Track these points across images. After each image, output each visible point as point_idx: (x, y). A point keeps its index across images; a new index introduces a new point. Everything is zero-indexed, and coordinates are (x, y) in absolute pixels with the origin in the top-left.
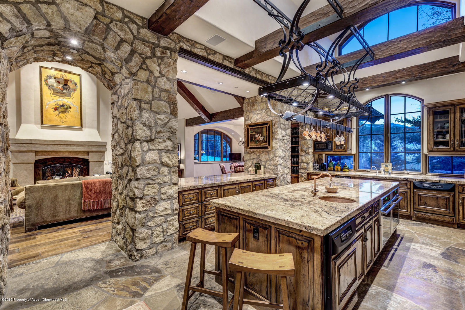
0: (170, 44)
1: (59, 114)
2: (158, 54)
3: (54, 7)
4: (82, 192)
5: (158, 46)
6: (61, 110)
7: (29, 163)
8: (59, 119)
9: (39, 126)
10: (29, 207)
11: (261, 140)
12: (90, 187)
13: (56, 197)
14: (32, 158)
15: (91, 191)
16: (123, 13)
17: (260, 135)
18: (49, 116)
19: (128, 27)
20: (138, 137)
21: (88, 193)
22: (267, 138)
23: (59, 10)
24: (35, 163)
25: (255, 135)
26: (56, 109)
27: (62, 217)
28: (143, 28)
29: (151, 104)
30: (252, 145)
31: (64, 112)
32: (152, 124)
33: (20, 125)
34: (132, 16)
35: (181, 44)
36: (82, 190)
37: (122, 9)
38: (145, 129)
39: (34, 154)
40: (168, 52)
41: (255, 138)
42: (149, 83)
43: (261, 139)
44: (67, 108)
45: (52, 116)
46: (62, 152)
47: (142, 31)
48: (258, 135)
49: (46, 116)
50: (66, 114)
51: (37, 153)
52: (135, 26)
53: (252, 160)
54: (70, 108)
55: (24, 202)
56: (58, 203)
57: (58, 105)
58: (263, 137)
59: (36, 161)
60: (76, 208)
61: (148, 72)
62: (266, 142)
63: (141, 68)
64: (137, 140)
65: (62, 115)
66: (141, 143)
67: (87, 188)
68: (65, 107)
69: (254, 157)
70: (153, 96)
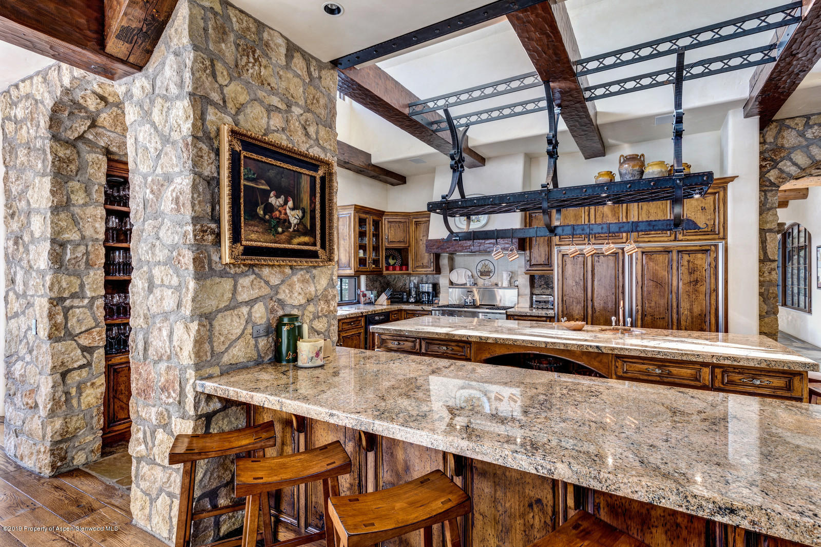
11: (294, 221)
17: (290, 204)
22: (313, 218)
25: (266, 194)
30: (253, 236)
41: (269, 208)
43: (294, 217)
48: (281, 200)
53: (245, 310)
58: (299, 213)
62: (311, 232)
69: (255, 293)
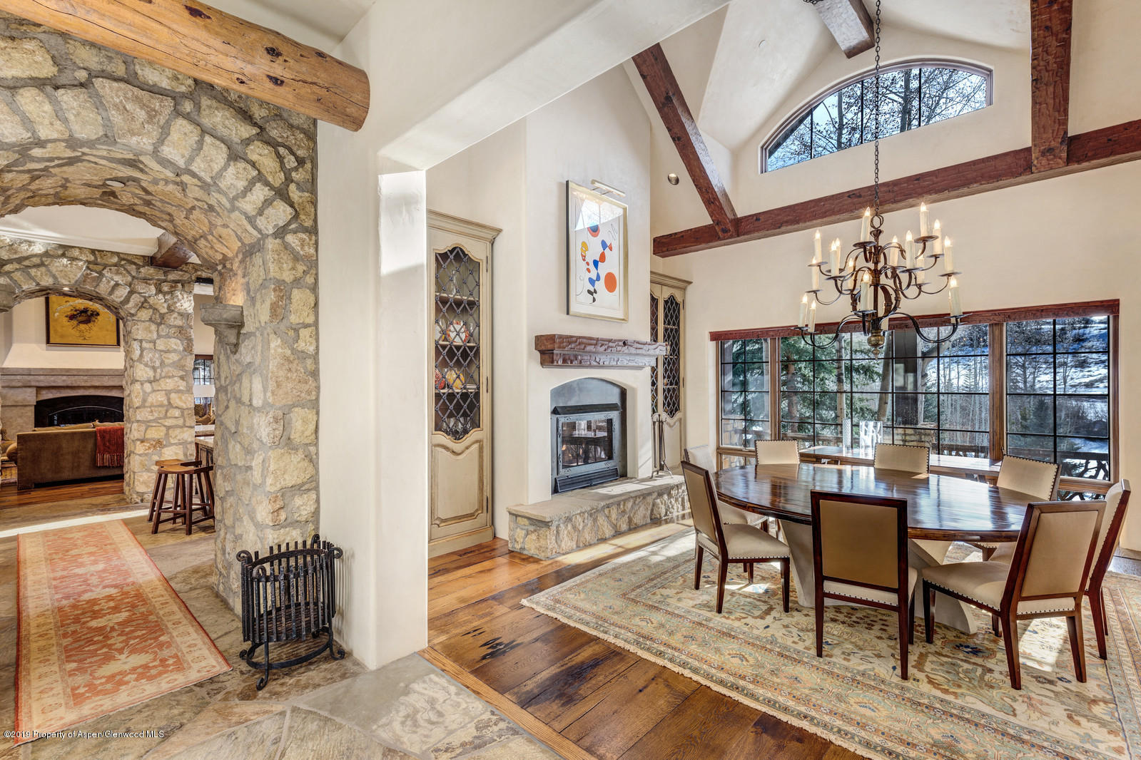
0: (182, 276)
1: (78, 325)
2: (166, 289)
3: (43, 269)
4: (95, 444)
5: (165, 281)
6: (81, 319)
7: (26, 406)
8: (77, 334)
9: (44, 345)
10: (23, 459)
12: (107, 437)
13: (60, 448)
14: (30, 397)
15: (109, 441)
16: (118, 257)
18: (59, 330)
19: (125, 269)
20: (138, 379)
21: (104, 445)
23: (49, 271)
24: (35, 406)
26: (72, 317)
27: (66, 475)
28: (143, 266)
29: (155, 343)
31: (87, 321)
32: (157, 364)
33: (11, 345)
34: (129, 258)
35: (199, 273)
36: (96, 440)
37: (118, 254)
38: (147, 369)
39: (34, 389)
40: (180, 285)
42: (153, 322)
44: (92, 315)
45: (64, 329)
46: (84, 387)
47: (142, 270)
49: (56, 331)
50: (90, 325)
51: (39, 389)
52: (134, 267)
54: (98, 314)
55: (16, 453)
56: (62, 455)
57: (76, 311)
59: (37, 402)
60: (87, 463)
61: (151, 310)
63: (142, 307)
64: (138, 381)
65: (82, 326)
66: (142, 384)
67: (103, 437)
68: (89, 313)
70: (158, 334)
